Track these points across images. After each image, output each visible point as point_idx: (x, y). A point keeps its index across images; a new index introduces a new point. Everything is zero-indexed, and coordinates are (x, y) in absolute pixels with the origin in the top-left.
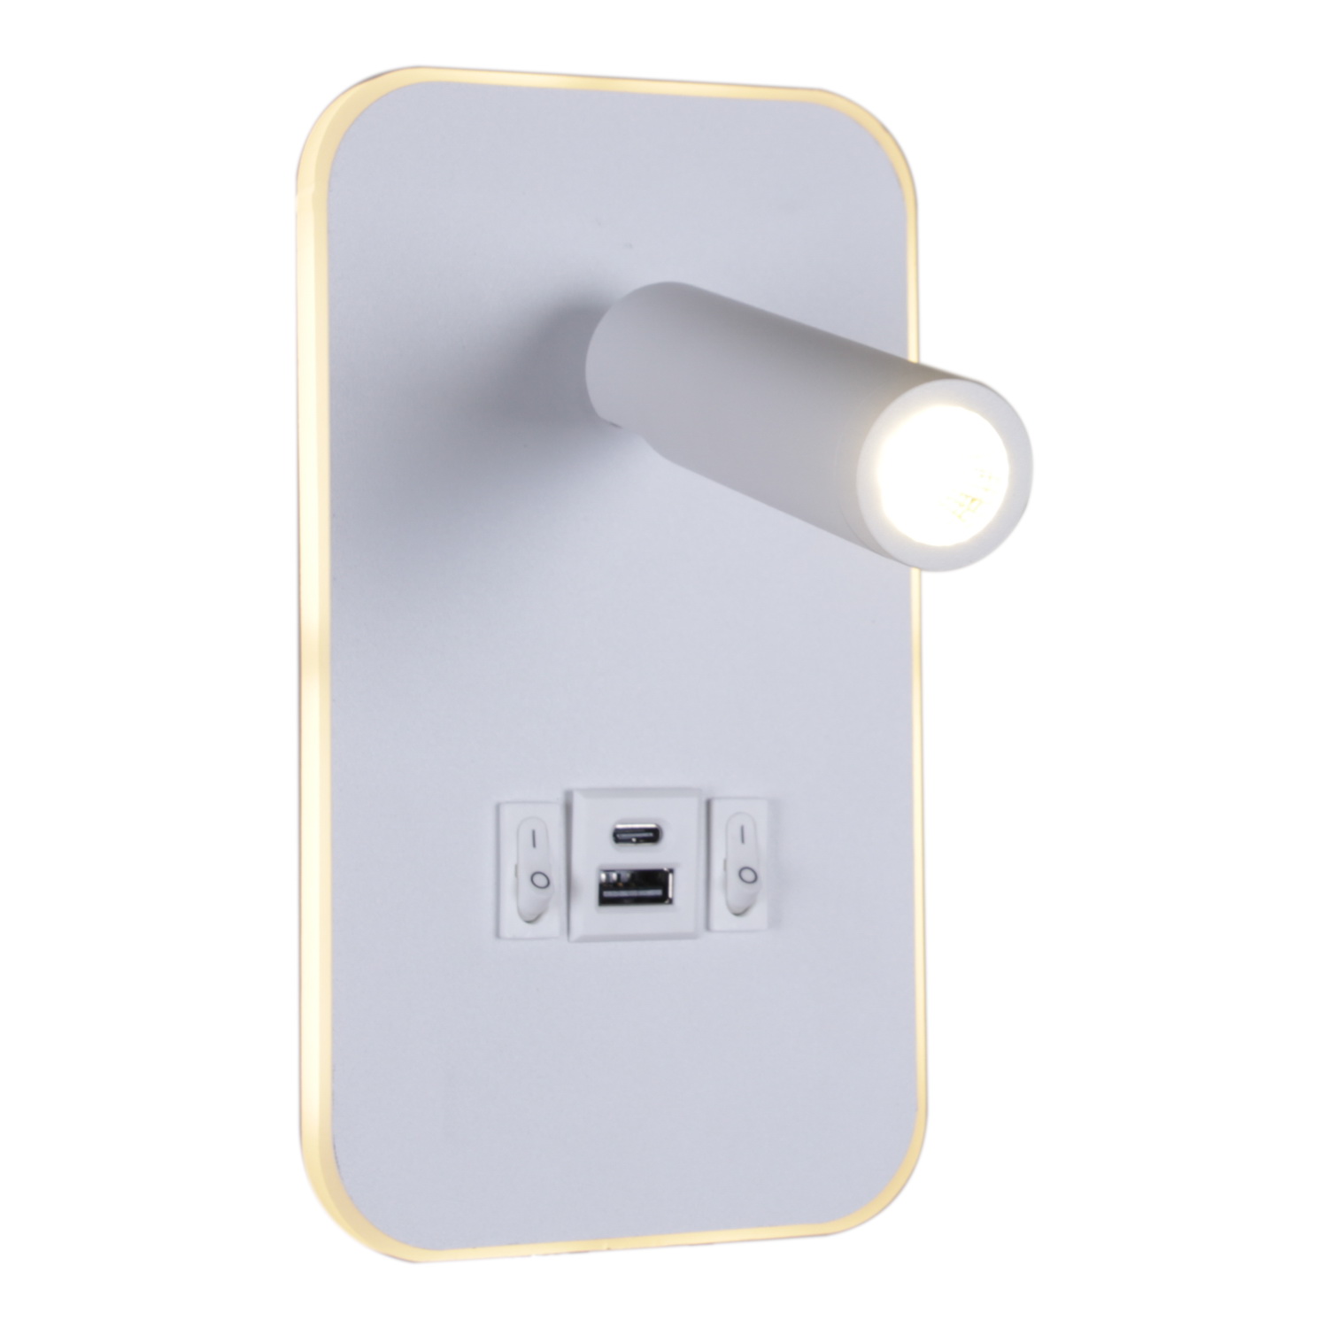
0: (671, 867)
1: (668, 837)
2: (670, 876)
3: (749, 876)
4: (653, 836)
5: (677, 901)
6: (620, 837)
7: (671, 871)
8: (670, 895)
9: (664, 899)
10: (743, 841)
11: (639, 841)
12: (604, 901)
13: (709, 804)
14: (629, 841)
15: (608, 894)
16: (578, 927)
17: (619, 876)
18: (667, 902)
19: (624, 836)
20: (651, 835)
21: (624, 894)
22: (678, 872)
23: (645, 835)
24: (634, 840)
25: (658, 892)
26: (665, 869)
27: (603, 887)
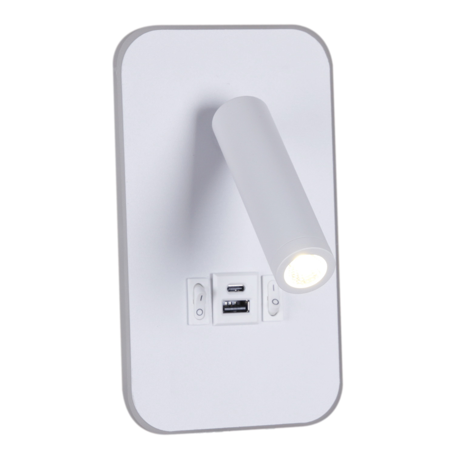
0: (248, 299)
1: (246, 289)
2: (248, 302)
3: (276, 302)
4: (242, 289)
5: (250, 311)
6: (230, 289)
7: (249, 301)
8: (248, 309)
9: (246, 311)
10: (274, 290)
11: (237, 291)
12: (225, 312)
13: (262, 277)
14: (234, 291)
15: (226, 309)
16: (216, 321)
17: (232, 303)
18: (248, 311)
19: (231, 289)
20: (241, 288)
21: (232, 309)
22: (251, 301)
23: (239, 289)
24: (236, 290)
25: (244, 308)
26: (247, 300)
27: (224, 307)
